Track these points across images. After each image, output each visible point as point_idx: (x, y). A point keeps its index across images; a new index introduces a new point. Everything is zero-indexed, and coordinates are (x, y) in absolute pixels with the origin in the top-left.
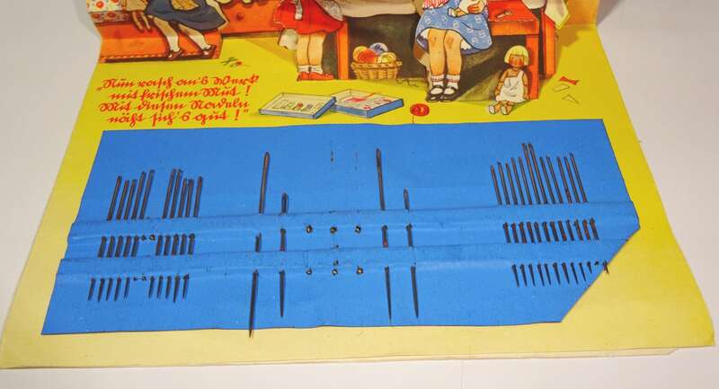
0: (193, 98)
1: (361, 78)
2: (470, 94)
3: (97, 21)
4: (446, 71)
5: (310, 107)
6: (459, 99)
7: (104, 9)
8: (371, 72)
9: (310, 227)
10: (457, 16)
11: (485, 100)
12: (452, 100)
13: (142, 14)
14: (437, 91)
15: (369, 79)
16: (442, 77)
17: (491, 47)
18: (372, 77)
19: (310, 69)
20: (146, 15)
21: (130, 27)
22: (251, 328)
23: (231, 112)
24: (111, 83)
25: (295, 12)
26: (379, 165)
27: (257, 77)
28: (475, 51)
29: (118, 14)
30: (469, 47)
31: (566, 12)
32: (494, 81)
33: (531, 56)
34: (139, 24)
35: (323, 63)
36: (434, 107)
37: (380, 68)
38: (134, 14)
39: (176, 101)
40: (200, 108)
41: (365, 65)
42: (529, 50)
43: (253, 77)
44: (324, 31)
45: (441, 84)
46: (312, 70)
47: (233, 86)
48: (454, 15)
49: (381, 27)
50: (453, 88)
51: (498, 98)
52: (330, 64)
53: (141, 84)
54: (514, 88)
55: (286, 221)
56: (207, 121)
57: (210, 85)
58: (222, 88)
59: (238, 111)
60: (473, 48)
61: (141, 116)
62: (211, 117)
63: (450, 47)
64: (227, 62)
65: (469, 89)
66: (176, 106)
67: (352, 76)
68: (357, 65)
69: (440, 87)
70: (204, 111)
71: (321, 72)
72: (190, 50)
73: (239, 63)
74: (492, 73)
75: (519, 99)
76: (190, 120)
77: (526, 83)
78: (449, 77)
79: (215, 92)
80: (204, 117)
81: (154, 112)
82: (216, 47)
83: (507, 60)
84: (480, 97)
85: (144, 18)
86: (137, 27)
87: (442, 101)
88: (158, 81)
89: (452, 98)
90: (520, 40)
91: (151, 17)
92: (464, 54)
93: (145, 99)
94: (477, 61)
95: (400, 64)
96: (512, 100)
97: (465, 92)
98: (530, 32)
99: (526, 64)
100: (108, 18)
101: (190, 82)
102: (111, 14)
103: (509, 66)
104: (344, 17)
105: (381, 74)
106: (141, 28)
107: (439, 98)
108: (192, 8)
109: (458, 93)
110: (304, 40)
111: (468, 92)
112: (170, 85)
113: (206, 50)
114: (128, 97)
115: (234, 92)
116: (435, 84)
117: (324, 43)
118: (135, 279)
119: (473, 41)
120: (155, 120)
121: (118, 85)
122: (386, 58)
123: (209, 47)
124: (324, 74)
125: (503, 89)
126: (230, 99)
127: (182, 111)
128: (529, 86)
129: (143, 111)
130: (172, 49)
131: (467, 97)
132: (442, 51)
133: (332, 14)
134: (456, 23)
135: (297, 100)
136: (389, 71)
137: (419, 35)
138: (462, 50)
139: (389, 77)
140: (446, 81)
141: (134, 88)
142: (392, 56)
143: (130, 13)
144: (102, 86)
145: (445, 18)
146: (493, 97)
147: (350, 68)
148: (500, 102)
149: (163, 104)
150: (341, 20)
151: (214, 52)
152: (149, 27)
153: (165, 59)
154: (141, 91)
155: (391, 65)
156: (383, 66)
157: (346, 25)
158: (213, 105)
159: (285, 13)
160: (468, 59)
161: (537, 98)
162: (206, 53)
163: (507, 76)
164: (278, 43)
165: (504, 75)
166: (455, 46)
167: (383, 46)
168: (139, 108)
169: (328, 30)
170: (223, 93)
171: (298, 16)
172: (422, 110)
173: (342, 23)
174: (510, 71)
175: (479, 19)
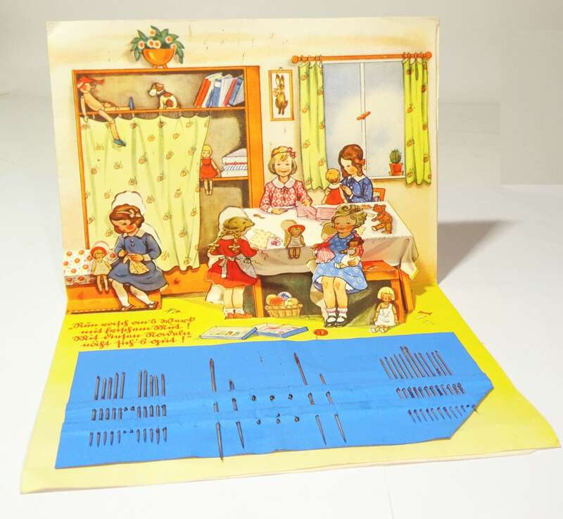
0: (146, 331)
1: (273, 316)
2: (356, 321)
3: (68, 284)
4: (337, 306)
5: (238, 333)
6: (348, 325)
7: (77, 273)
8: (280, 312)
9: (254, 397)
10: (340, 268)
11: (367, 325)
12: (343, 326)
13: (105, 277)
14: (332, 320)
15: (279, 317)
16: (335, 309)
17: (367, 288)
18: (281, 315)
19: (234, 311)
20: (108, 279)
21: (93, 289)
22: (222, 456)
23: (178, 338)
24: (79, 325)
25: (221, 273)
26: (298, 361)
27: (194, 319)
28: (356, 291)
29: (86, 277)
30: (352, 289)
31: (415, 268)
32: (372, 311)
33: (396, 293)
34: (100, 286)
35: (244, 306)
36: (331, 330)
37: (286, 309)
38: (99, 278)
39: (132, 333)
40: (153, 336)
41: (276, 307)
42: (394, 289)
43: (191, 319)
44: (243, 285)
45: (334, 314)
46: (236, 312)
47: (177, 323)
48: (338, 267)
49: (286, 281)
50: (343, 317)
51: (376, 324)
52: (250, 307)
53: (103, 325)
54: (387, 316)
55: (235, 394)
56: (160, 344)
57: (159, 323)
58: (168, 325)
59: (183, 337)
60: (354, 289)
61: (108, 342)
62: (163, 341)
63: (338, 289)
64: (169, 311)
65: (355, 317)
66: (134, 336)
67: (266, 315)
68: (270, 307)
69: (334, 317)
70: (157, 338)
71: (243, 313)
72: (138, 305)
73: (179, 311)
74: (370, 306)
75: (392, 323)
76: (147, 343)
77: (395, 312)
78: (339, 309)
79: (163, 327)
80: (158, 342)
81: (117, 340)
82: (158, 303)
83: (379, 297)
84: (363, 323)
85: (106, 282)
86: (98, 289)
87: (336, 326)
88: (117, 323)
89: (343, 324)
90: (387, 283)
91: (111, 280)
92: (349, 294)
93: (109, 333)
94: (358, 298)
95: (301, 306)
96: (386, 324)
97: (352, 320)
98: (393, 278)
99: (393, 299)
100: (78, 281)
101: (142, 323)
102: (81, 278)
103: (381, 301)
104: (258, 275)
105: (288, 313)
106: (101, 289)
107: (333, 324)
108: (145, 271)
109: (348, 320)
110: (228, 292)
111: (354, 320)
112: (127, 325)
113: (151, 305)
114: (95, 332)
115: (178, 327)
116: (330, 314)
117: (244, 293)
118: (125, 432)
119: (354, 284)
120: (119, 344)
121: (85, 326)
122: (290, 301)
123: (152, 303)
124: (246, 313)
125: (380, 316)
126: (175, 330)
127: (140, 339)
128: (398, 314)
129: (109, 339)
130: (123, 305)
131: (354, 323)
132: (333, 291)
133: (249, 274)
134: (341, 272)
135: (228, 330)
136: (294, 311)
137: (315, 281)
138: (346, 290)
139: (294, 314)
140: (337, 312)
141: (99, 328)
142: (295, 301)
143: (96, 276)
144: (72, 327)
145: (332, 269)
146: (373, 323)
147: (264, 309)
148: (378, 326)
149: (124, 335)
150: (255, 277)
151: (156, 306)
152: (107, 289)
153: (119, 310)
154: (104, 329)
155: (295, 307)
156: (289, 307)
157: (259, 281)
158: (164, 335)
159: (214, 274)
160: (352, 297)
161: (405, 322)
162: (151, 306)
163: (381, 308)
164: (206, 299)
165: (379, 307)
166: (342, 287)
167: (287, 294)
168: (105, 338)
169: (247, 285)
170: (170, 328)
171: (224, 276)
172: (322, 332)
173: (256, 280)
174: (382, 304)
175: (356, 270)
